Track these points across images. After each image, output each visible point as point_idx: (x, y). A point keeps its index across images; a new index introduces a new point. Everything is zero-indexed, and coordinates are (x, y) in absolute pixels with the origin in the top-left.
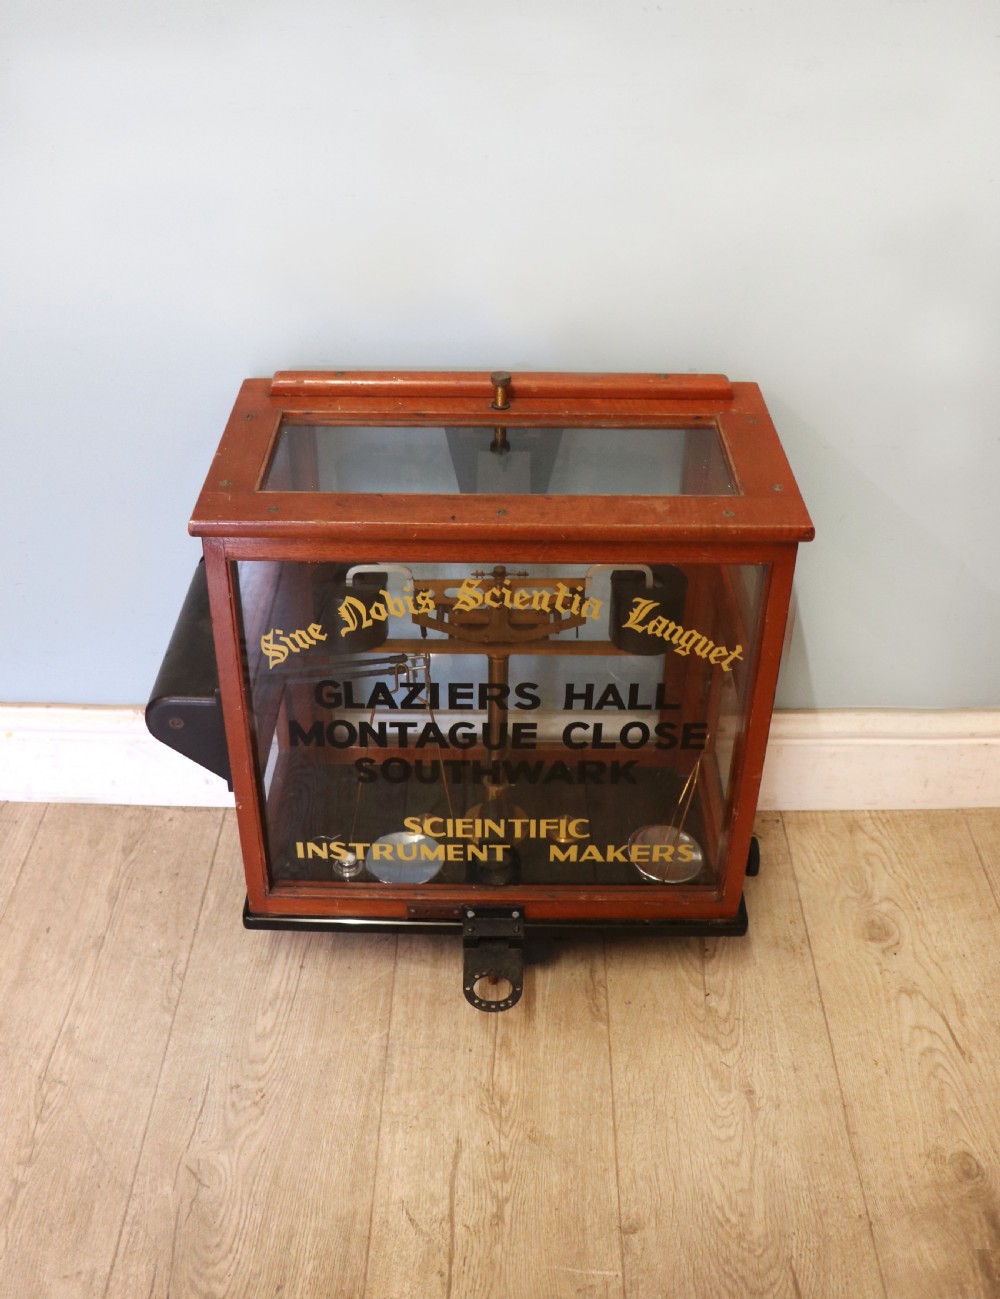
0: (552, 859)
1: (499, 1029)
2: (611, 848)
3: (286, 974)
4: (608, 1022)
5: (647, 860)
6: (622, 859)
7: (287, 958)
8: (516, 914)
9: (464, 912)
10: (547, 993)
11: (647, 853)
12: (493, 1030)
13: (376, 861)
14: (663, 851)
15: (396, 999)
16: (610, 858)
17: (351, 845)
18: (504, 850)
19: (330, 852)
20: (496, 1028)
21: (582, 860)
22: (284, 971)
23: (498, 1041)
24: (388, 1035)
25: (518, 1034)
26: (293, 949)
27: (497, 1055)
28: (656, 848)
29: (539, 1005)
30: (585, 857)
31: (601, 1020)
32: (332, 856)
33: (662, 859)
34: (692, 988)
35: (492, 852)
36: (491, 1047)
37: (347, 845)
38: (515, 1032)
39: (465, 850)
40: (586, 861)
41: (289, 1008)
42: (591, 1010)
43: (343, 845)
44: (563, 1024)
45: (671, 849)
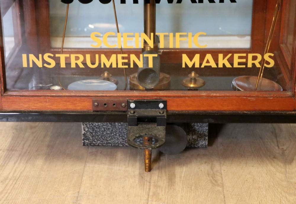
0: (184, 66)
1: (151, 189)
2: (221, 56)
3: (14, 170)
4: (223, 186)
5: (244, 66)
6: (228, 65)
7: (15, 163)
8: (161, 105)
9: (128, 103)
10: (183, 175)
11: (244, 60)
12: (148, 190)
13: (73, 68)
14: (254, 58)
15: (84, 178)
16: (221, 66)
17: (57, 55)
18: (154, 58)
19: (44, 62)
20: (150, 189)
21: (203, 66)
22: (12, 169)
23: (151, 194)
24: (78, 192)
25: (163, 191)
26: (19, 161)
27: (150, 199)
28: (250, 56)
29: (177, 180)
30: (204, 64)
31: (218, 185)
32: (45, 65)
33: (254, 64)
34: (278, 174)
35: (146, 60)
36: (147, 196)
37: (55, 55)
38: (162, 191)
39: (128, 58)
40: (205, 66)
41: (14, 183)
42: (212, 182)
43: (52, 55)
44: (193, 187)
45: (259, 57)
